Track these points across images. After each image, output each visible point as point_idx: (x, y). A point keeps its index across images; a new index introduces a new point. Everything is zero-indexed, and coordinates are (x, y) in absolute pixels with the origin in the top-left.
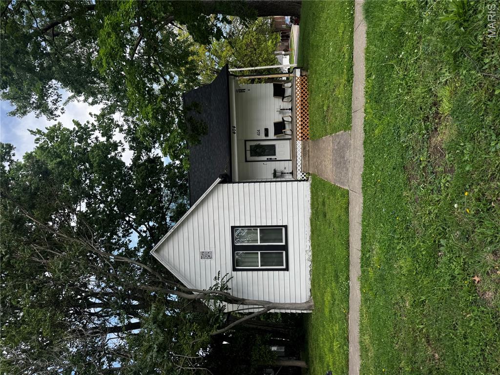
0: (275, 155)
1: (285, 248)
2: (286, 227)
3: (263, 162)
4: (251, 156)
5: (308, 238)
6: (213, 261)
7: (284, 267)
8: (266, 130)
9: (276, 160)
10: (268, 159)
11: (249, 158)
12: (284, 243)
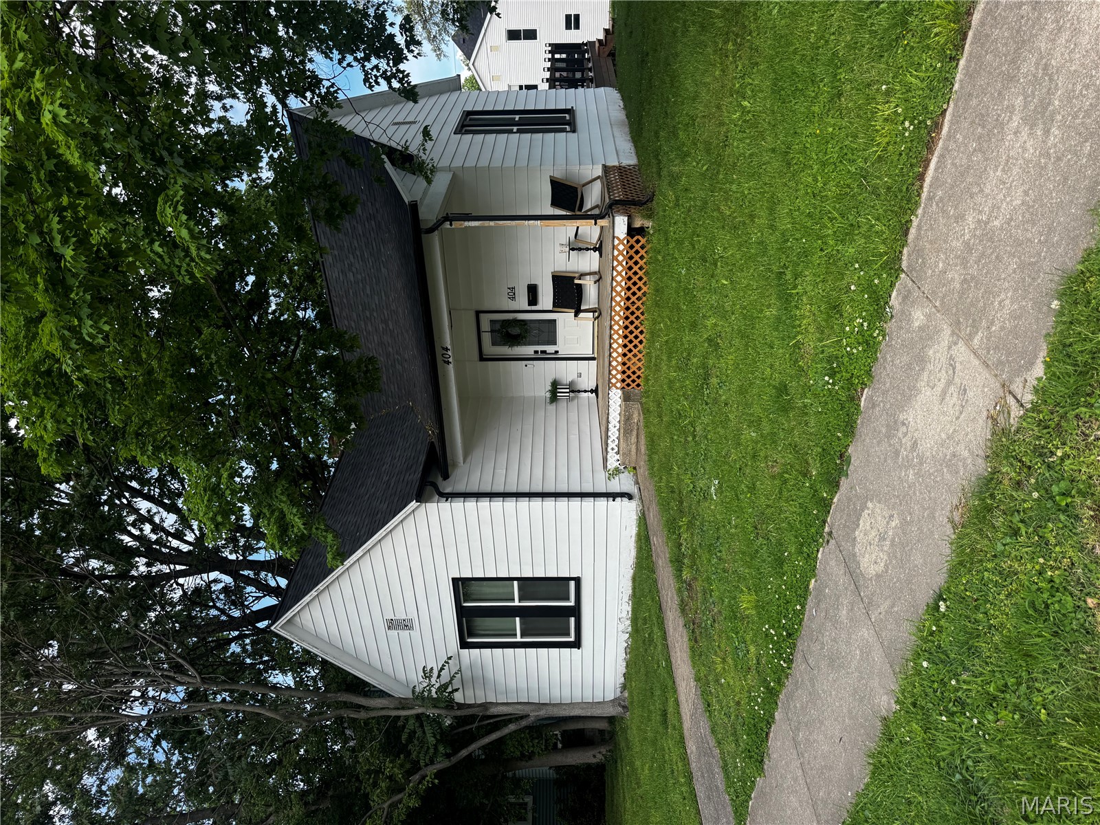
0: (555, 343)
1: (576, 611)
2: (578, 580)
3: (524, 363)
4: (494, 344)
5: (626, 598)
6: (415, 634)
7: (572, 639)
8: (533, 291)
9: (556, 357)
10: (536, 352)
11: (489, 349)
12: (572, 603)
